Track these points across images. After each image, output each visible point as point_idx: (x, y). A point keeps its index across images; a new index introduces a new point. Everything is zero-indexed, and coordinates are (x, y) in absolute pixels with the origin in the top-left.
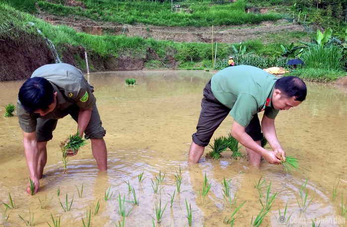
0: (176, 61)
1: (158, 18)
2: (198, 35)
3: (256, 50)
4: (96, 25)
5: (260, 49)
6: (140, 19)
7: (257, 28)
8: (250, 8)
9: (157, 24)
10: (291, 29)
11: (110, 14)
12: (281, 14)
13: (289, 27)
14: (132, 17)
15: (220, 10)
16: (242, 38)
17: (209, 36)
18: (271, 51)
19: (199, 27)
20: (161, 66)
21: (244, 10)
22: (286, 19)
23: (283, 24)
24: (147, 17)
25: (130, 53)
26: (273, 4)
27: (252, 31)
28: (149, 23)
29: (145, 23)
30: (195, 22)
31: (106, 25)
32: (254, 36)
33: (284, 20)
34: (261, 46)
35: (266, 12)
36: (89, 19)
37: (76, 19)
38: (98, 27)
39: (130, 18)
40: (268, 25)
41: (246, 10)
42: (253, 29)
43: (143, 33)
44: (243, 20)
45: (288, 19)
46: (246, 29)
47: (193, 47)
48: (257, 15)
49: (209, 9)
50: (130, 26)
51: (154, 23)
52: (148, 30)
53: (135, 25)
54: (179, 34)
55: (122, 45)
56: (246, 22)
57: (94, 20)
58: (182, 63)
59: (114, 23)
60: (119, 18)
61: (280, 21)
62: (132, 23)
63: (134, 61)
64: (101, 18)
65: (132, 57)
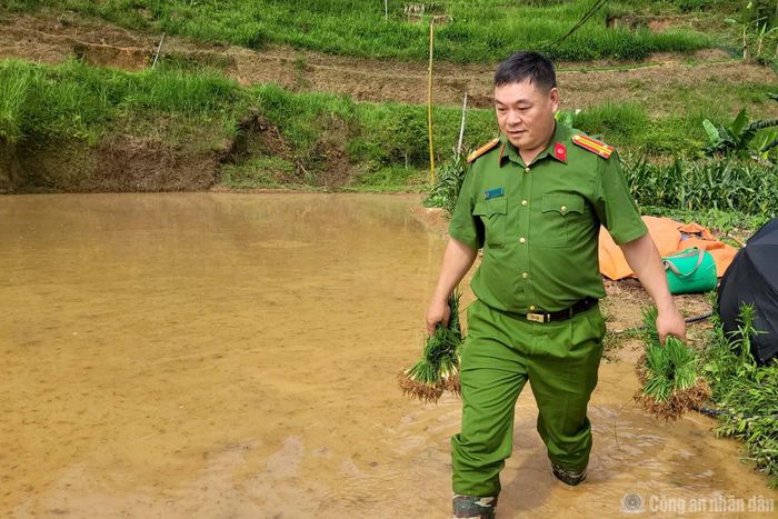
0: (354, 162)
1: (341, 34)
2: (455, 85)
3: (625, 133)
4: (133, 43)
5: (638, 131)
6: (284, 33)
7: (636, 72)
8: (620, 18)
9: (335, 51)
10: (738, 77)
11: (189, 16)
12: (709, 36)
13: (731, 71)
14: (260, 26)
15: (534, 20)
16: (590, 96)
17: (488, 89)
18: (674, 140)
19: (464, 63)
20: (292, 178)
21: (604, 23)
22: (721, 48)
23: (712, 64)
24: (307, 28)
25: (168, 129)
26: (686, 9)
27: (621, 79)
28: (310, 47)
29: (298, 45)
30: (453, 48)
32: (625, 94)
33: (716, 52)
34: (643, 125)
35: (667, 29)
36: (109, 26)
37: (66, 24)
38: (136, 49)
39: (252, 29)
40: (669, 63)
41: (609, 20)
42: (623, 76)
43: (282, 73)
44: (595, 47)
45: (726, 49)
46: (604, 73)
47: (411, 118)
48: (637, 35)
49: (501, 16)
50: (245, 52)
51: (326, 47)
52: (301, 66)
53: (267, 49)
54: (396, 83)
56: (605, 54)
57: (130, 28)
58: (372, 171)
59: (197, 39)
60: (217, 27)
61: (705, 53)
62: (257, 43)
63: (179, 158)
64: (157, 24)
65: (174, 143)
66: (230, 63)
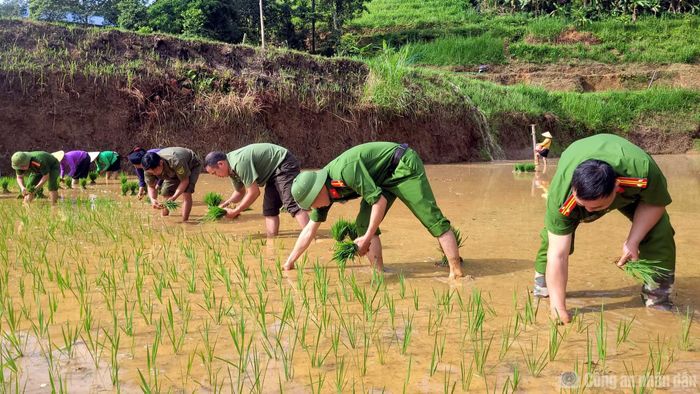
4: (609, 71)
11: (642, 49)
14: (694, 47)
25: (661, 121)
31: (633, 69)
36: (596, 63)
37: (572, 66)
38: (612, 75)
39: (689, 50)
50: (683, 67)
55: (642, 107)
57: (606, 62)
59: (650, 63)
60: (662, 53)
62: (690, 60)
63: (668, 137)
64: (622, 57)
65: (664, 128)
66: (674, 76)
